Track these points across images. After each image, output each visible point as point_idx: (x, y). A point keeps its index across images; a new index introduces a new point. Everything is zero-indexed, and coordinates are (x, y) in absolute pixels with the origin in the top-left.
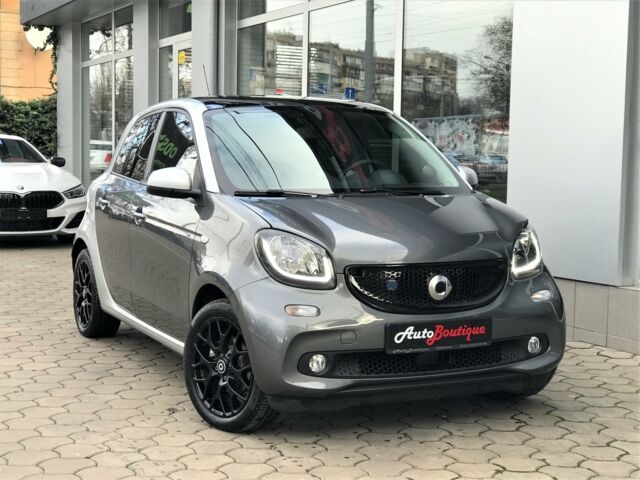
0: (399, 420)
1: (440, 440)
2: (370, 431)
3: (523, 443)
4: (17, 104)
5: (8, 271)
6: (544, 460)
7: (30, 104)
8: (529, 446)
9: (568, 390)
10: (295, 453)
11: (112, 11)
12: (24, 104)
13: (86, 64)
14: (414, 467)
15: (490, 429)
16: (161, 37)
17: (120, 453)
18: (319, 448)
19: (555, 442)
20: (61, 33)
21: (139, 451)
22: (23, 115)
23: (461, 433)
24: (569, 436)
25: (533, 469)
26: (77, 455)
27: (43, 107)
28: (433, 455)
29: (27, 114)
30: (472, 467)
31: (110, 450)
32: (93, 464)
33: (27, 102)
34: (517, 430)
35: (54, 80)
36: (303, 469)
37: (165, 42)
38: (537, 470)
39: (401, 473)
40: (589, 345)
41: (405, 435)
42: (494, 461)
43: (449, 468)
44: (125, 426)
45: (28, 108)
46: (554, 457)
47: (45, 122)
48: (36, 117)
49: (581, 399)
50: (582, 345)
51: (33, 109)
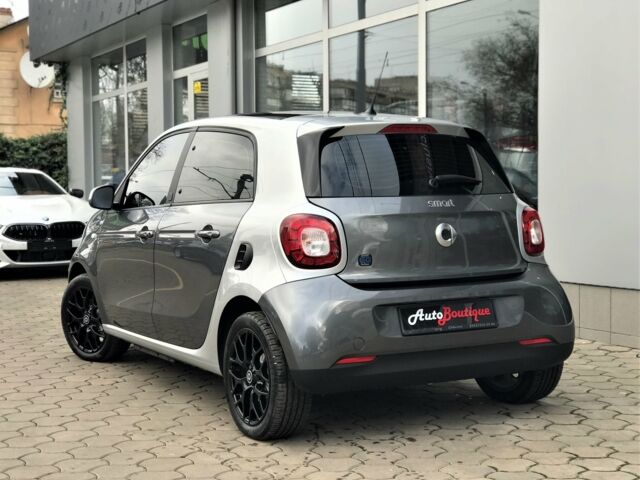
0: (464, 418)
1: (509, 433)
2: (440, 428)
3: (588, 434)
4: (16, 141)
5: (43, 299)
6: (611, 448)
7: (29, 141)
8: (594, 436)
9: (618, 387)
10: (377, 449)
11: (123, 45)
12: (24, 141)
13: (96, 98)
14: (491, 457)
15: (553, 423)
16: (176, 68)
17: (212, 453)
18: (397, 444)
19: (617, 432)
20: (70, 69)
21: (229, 450)
22: (22, 152)
23: (526, 428)
24: (629, 427)
25: (604, 455)
26: (172, 455)
27: (42, 143)
28: (507, 447)
29: (26, 150)
30: (547, 455)
31: (201, 450)
32: (190, 462)
33: (27, 139)
34: (579, 423)
35: (64, 114)
36: (389, 461)
37: (180, 73)
38: (608, 456)
39: (482, 462)
40: (626, 349)
41: (475, 430)
42: (565, 449)
43: (525, 456)
44: (208, 430)
45: (28, 145)
46: (621, 445)
47: (45, 158)
48: (35, 153)
49: (632, 395)
50: (620, 349)
51: (33, 145)
